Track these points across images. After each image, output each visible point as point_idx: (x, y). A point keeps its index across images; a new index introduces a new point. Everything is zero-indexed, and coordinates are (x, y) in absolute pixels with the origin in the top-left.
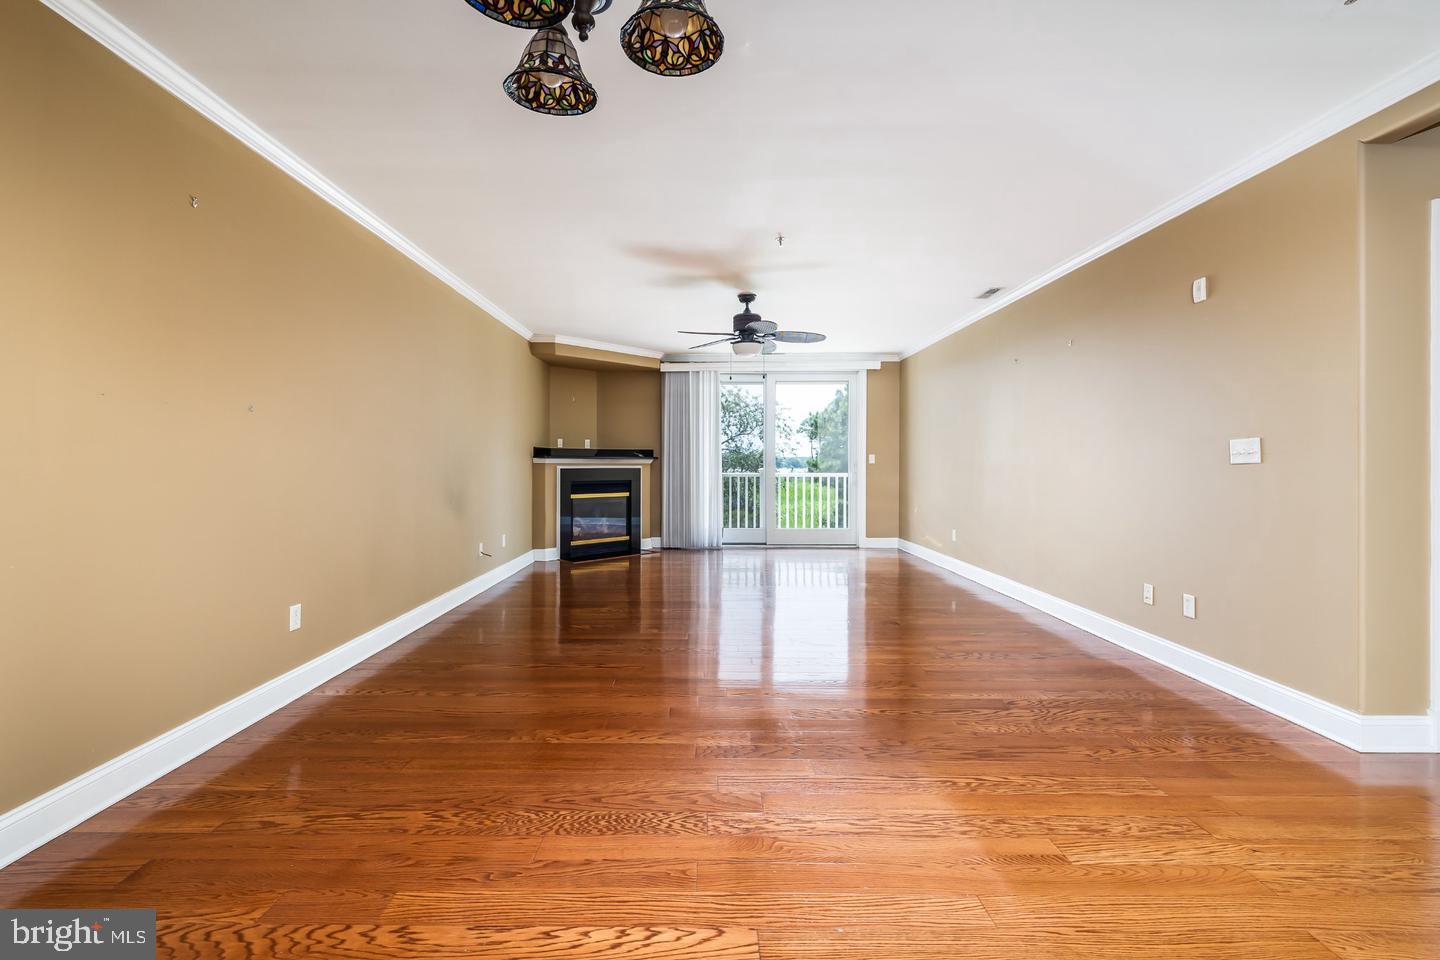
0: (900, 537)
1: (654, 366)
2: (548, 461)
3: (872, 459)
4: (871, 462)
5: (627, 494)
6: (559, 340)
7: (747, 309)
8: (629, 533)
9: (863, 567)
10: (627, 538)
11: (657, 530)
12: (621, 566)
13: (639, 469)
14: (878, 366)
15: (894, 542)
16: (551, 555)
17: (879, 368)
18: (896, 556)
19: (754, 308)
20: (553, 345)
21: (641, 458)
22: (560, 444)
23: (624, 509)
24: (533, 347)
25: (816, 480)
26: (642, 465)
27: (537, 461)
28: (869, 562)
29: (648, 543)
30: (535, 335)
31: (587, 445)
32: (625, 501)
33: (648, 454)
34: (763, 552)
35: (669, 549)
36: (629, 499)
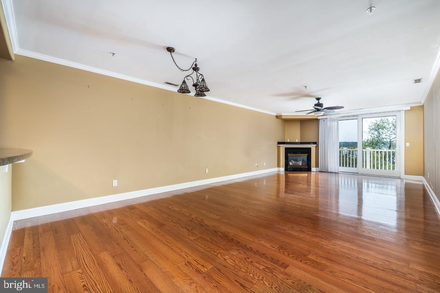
1: (316, 118)
2: (281, 145)
3: (408, 144)
4: (407, 146)
6: (283, 114)
7: (319, 102)
8: (307, 166)
11: (317, 166)
12: (305, 175)
13: (311, 148)
14: (409, 108)
15: (420, 178)
16: (282, 169)
17: (410, 109)
19: (321, 101)
20: (281, 116)
21: (312, 144)
22: (288, 141)
24: (277, 117)
25: (377, 152)
26: (312, 146)
27: (279, 145)
29: (314, 169)
30: (277, 114)
31: (297, 141)
33: (314, 143)
34: (357, 176)
35: (321, 171)
36: (307, 156)
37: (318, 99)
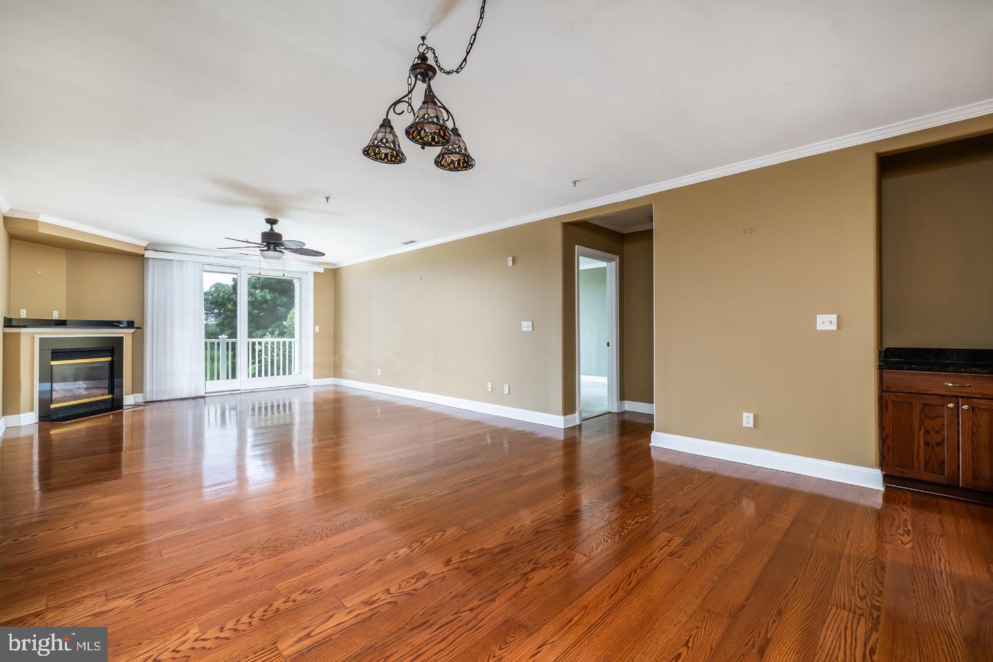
0: (334, 377)
1: (138, 251)
2: (23, 331)
4: (316, 331)
5: (109, 359)
6: (43, 217)
7: (272, 229)
8: (111, 391)
9: (311, 400)
10: (110, 396)
11: (138, 387)
13: (122, 337)
14: (322, 270)
15: (331, 381)
16: (28, 419)
17: (323, 272)
18: (332, 388)
21: (123, 328)
22: (24, 315)
23: (106, 372)
26: (126, 334)
27: (10, 330)
28: (315, 395)
29: (129, 400)
31: (55, 316)
32: (107, 364)
33: (130, 324)
35: (152, 402)
36: (112, 363)
37: (272, 222)
